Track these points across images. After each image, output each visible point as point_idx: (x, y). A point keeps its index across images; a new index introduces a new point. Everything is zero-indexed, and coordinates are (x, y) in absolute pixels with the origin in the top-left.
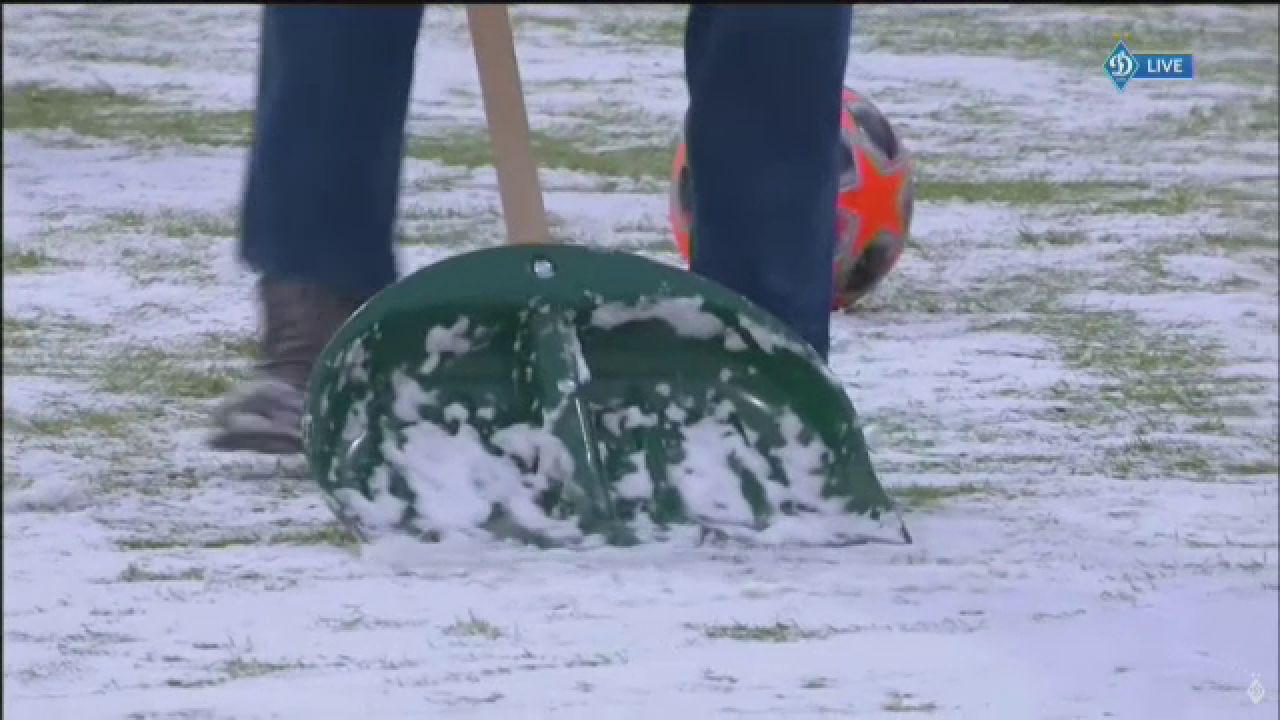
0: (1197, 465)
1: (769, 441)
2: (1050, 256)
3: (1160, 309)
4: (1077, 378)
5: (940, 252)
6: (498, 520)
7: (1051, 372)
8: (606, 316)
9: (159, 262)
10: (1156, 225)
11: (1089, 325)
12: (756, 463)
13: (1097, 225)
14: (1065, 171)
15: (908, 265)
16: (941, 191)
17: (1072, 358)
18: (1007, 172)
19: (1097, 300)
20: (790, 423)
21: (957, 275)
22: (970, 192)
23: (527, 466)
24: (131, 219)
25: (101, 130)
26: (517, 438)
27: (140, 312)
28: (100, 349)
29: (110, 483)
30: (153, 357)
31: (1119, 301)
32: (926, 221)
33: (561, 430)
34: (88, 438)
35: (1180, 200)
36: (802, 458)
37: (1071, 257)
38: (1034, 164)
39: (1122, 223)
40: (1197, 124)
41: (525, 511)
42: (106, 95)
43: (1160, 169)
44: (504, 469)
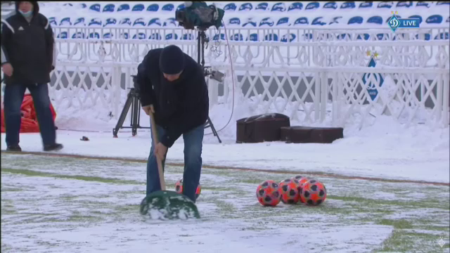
0: (231, 217)
1: (188, 211)
2: (215, 195)
3: (227, 201)
4: (219, 208)
5: (204, 195)
6: (160, 218)
7: (216, 207)
8: (172, 198)
9: (121, 196)
10: (227, 192)
11: (219, 202)
12: (187, 213)
13: (220, 192)
14: (217, 186)
15: (200, 196)
16: (204, 188)
17: (218, 206)
18: (211, 186)
19: (221, 200)
20: (191, 209)
21: (206, 197)
22: (207, 188)
23: (163, 213)
24: (118, 192)
25: (116, 183)
26: (162, 210)
27: (119, 201)
28: (114, 206)
29: (115, 220)
30: (120, 206)
31: (223, 200)
32: (202, 191)
33: (167, 209)
34: (113, 215)
35: (229, 189)
36: (192, 213)
37: (217, 195)
38: (214, 186)
39: (223, 192)
40: (230, 181)
41: (163, 218)
42: (116, 179)
43: (227, 186)
44: (160, 214)
